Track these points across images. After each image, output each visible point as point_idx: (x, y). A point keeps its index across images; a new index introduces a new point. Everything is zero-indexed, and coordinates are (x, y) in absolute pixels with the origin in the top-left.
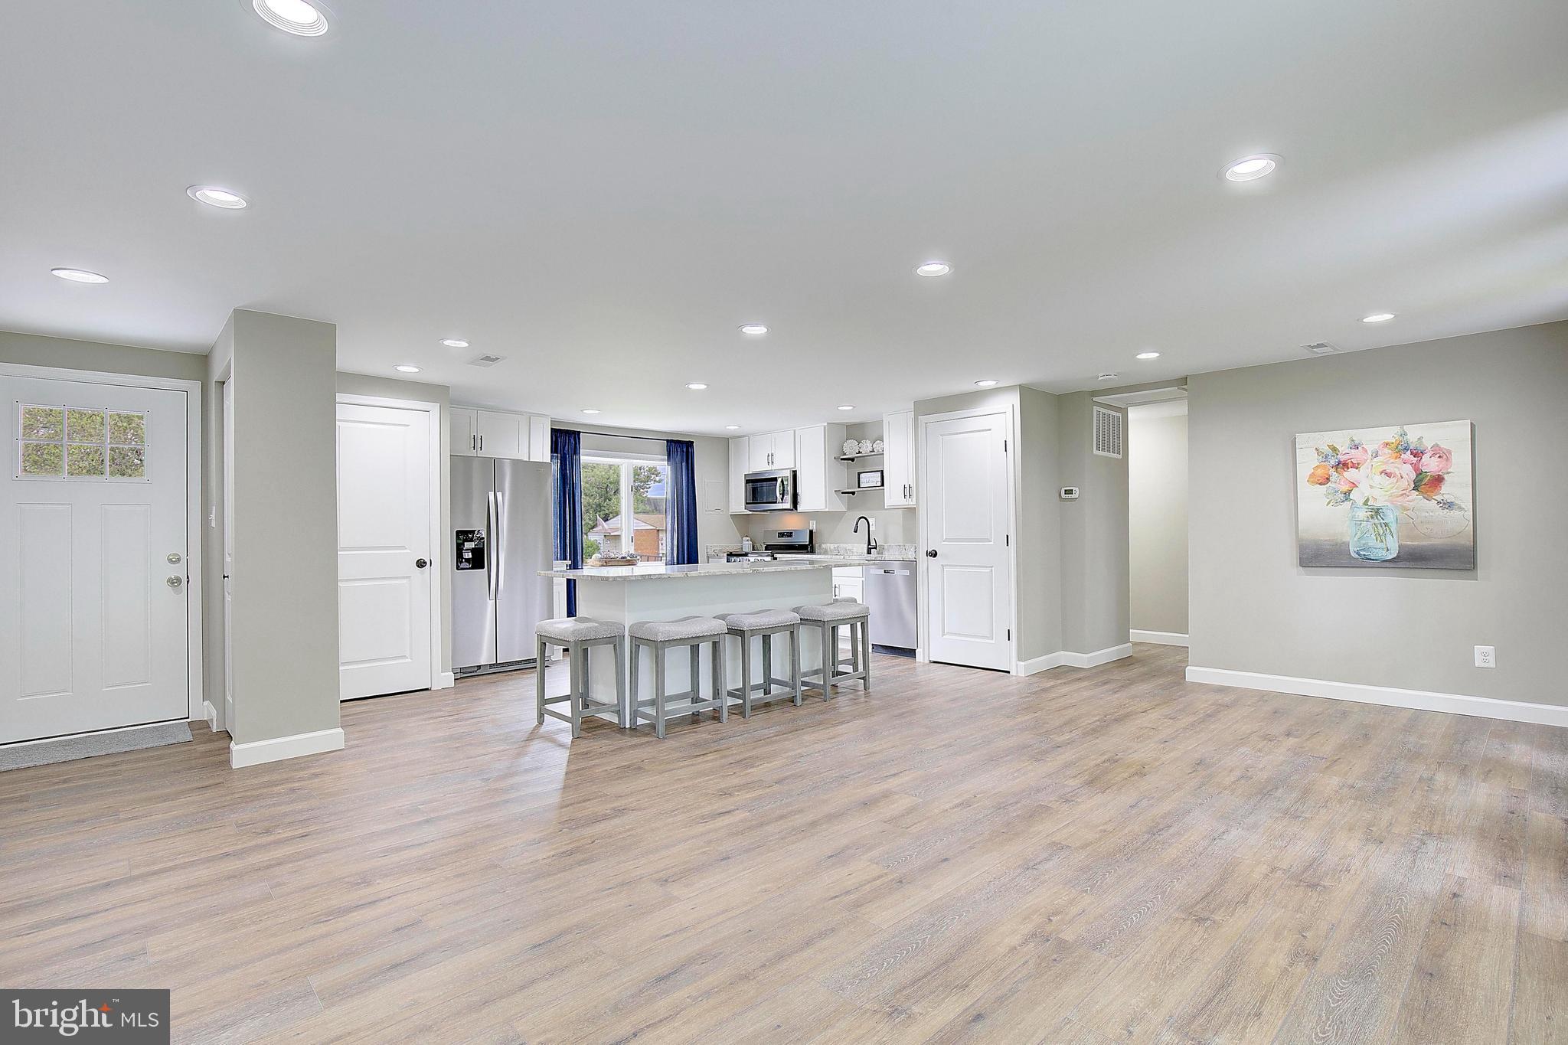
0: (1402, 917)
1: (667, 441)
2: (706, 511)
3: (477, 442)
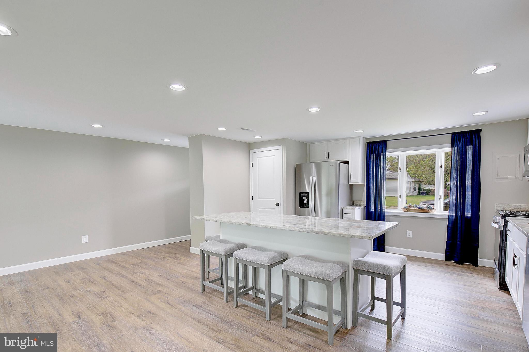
1: (453, 134)
2: (497, 178)
3: (327, 155)
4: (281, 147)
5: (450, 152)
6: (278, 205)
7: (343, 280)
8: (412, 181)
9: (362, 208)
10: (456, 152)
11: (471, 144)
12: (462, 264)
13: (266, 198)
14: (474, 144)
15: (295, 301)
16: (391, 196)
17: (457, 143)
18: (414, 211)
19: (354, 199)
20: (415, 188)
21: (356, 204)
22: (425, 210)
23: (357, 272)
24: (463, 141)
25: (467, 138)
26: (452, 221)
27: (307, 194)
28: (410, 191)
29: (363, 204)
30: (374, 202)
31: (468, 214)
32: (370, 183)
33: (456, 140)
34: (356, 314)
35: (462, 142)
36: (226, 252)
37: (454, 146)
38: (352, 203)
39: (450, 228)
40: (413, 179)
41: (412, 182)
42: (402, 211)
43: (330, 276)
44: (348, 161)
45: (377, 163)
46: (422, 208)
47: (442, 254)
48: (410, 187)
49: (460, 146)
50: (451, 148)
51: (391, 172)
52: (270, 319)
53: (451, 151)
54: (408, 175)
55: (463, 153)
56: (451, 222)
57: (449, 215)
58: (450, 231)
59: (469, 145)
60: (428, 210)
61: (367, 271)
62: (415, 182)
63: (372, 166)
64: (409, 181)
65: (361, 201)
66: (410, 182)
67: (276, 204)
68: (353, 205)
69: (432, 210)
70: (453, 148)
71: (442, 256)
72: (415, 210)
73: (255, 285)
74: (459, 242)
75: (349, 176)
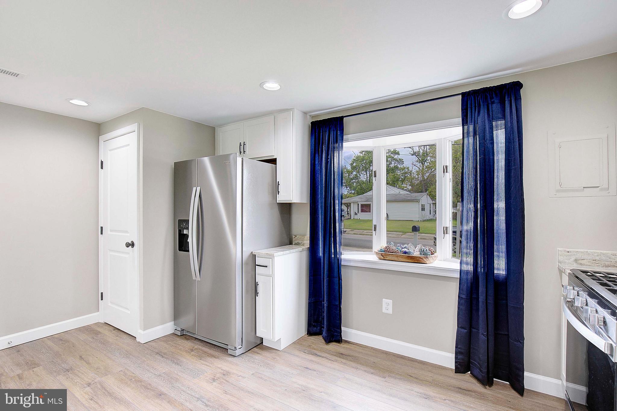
1: (463, 94)
2: (558, 191)
3: (242, 148)
5: (460, 137)
6: (133, 246)
10: (471, 136)
11: (501, 116)
16: (410, 220)
17: (473, 116)
18: (396, 259)
19: (294, 232)
21: (296, 242)
22: (416, 257)
24: (486, 111)
25: (494, 103)
26: (467, 285)
28: (430, 214)
31: (500, 270)
33: (470, 108)
35: (484, 112)
37: (467, 123)
40: (433, 201)
41: (432, 204)
42: (376, 258)
44: (274, 158)
47: (449, 355)
48: (430, 210)
49: (479, 121)
51: (409, 193)
54: (428, 196)
55: (487, 137)
56: (465, 287)
57: (461, 270)
58: (463, 306)
59: (497, 120)
60: (420, 258)
64: (428, 202)
66: (430, 205)
67: (128, 243)
68: (291, 243)
69: (430, 259)
71: (449, 359)
72: (397, 256)
75: (276, 188)
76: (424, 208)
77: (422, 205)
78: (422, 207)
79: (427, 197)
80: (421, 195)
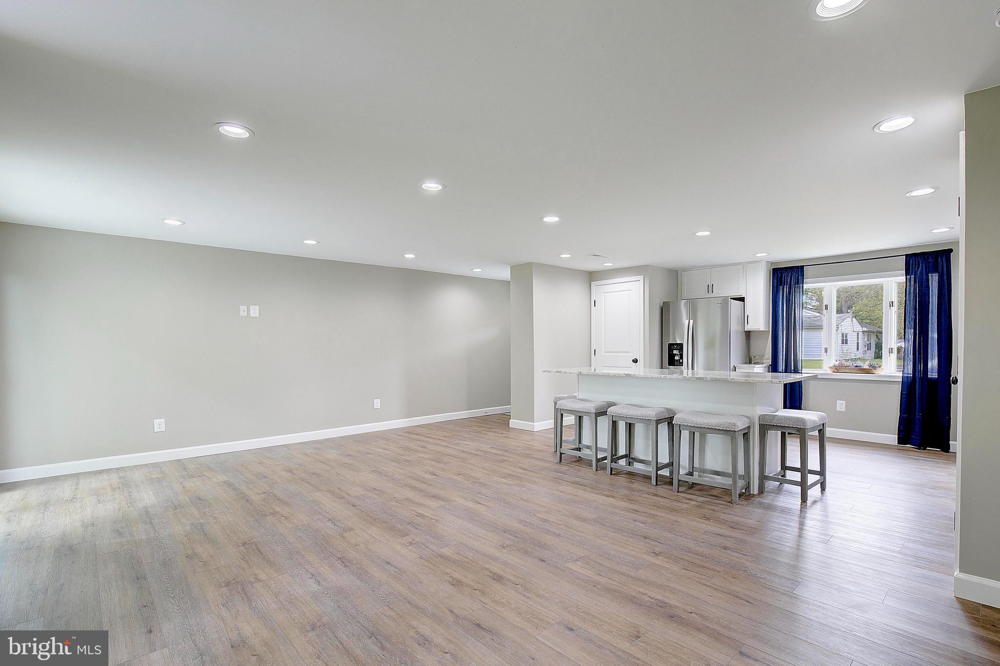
0: (170, 596)
1: (907, 256)
3: (710, 288)
4: (641, 278)
5: (903, 283)
6: (637, 362)
7: (746, 436)
8: (861, 331)
9: (765, 367)
10: (912, 283)
11: (935, 270)
12: (925, 449)
13: (616, 352)
14: (940, 269)
15: (684, 468)
17: (914, 269)
18: (849, 371)
19: (752, 354)
20: (868, 344)
21: (756, 361)
22: (866, 369)
23: (765, 428)
24: (924, 266)
25: (930, 262)
26: (908, 385)
27: (680, 347)
28: (858, 349)
29: (766, 361)
30: (784, 358)
31: (933, 374)
32: (779, 329)
33: (913, 265)
34: (763, 478)
35: (922, 267)
36: (596, 409)
37: (909, 274)
38: (748, 359)
39: (904, 396)
42: (829, 371)
43: (734, 425)
44: (743, 296)
45: (789, 300)
46: (860, 366)
47: (894, 436)
48: (858, 343)
49: (918, 273)
50: (905, 277)
52: (657, 484)
53: (905, 281)
54: (854, 319)
55: (924, 284)
56: (906, 386)
57: (903, 376)
58: (904, 400)
59: (932, 272)
60: (869, 370)
61: (777, 426)
62: (869, 332)
63: (781, 304)
64: (855, 330)
65: (763, 356)
66: (858, 333)
67: (633, 360)
68: (750, 363)
69: (877, 370)
70: (908, 277)
71: (892, 438)
72: (850, 369)
73: (630, 452)
74: (918, 415)
75: (744, 319)
76: (847, 340)
77: (843, 335)
78: (843, 337)
79: (852, 321)
80: (840, 317)
